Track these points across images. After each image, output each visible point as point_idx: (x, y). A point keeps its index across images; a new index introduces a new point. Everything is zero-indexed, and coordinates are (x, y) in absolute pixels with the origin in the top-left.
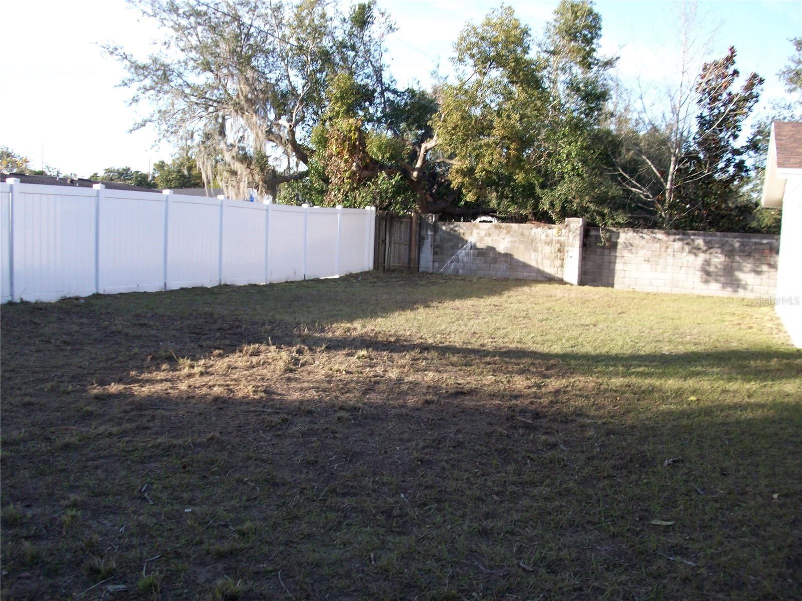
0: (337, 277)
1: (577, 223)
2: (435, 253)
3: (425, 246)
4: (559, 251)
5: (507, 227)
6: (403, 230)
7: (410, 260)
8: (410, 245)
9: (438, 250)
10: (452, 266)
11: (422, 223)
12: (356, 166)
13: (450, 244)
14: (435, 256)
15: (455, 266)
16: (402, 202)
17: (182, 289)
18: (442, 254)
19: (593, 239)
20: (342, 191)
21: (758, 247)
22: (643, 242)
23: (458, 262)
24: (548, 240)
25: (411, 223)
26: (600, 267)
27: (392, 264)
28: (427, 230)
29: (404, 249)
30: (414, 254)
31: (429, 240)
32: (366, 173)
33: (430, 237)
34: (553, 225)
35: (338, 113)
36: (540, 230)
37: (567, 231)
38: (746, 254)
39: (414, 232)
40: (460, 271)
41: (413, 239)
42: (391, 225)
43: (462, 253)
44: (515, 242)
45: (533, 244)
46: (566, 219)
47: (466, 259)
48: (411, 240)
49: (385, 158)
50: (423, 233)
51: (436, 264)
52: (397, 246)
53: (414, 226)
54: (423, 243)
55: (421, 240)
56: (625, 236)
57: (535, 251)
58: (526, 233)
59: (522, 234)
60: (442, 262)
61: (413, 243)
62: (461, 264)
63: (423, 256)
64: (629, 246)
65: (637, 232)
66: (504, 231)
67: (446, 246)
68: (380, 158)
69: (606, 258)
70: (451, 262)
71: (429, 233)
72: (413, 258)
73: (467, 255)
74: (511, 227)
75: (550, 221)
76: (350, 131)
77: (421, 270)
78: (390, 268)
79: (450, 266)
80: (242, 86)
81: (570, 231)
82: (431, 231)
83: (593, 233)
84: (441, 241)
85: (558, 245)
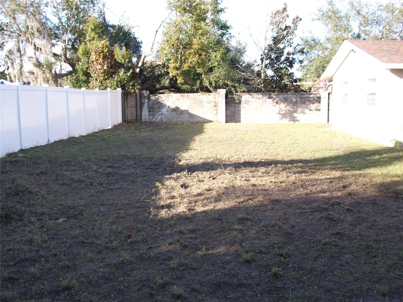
0: (110, 127)
1: (223, 92)
2: (150, 111)
3: (144, 108)
4: (215, 106)
5: (187, 95)
6: (132, 100)
7: (137, 115)
8: (136, 108)
9: (151, 109)
10: (159, 118)
11: (141, 96)
12: (107, 67)
13: (157, 106)
14: (150, 113)
15: (161, 117)
16: (132, 85)
17: (55, 142)
18: (153, 111)
19: (230, 99)
20: (98, 81)
21: (308, 99)
22: (254, 100)
23: (162, 115)
24: (209, 101)
25: (136, 96)
26: (234, 113)
27: (128, 118)
28: (144, 99)
29: (134, 110)
30: (139, 113)
31: (146, 104)
32: (112, 70)
33: (146, 103)
34: (211, 93)
35: (94, 38)
36: (204, 96)
37: (219, 96)
38: (303, 103)
39: (138, 101)
40: (164, 120)
41: (138, 104)
42: (127, 97)
43: (164, 110)
44: (192, 103)
45: (201, 103)
46: (218, 90)
47: (166, 113)
48: (137, 105)
49: (126, 62)
50: (143, 101)
51: (151, 117)
52: (130, 108)
53: (138, 97)
54: (143, 106)
55: (142, 104)
56: (245, 97)
57: (202, 107)
58: (198, 98)
59: (195, 99)
60: (154, 116)
61: (138, 107)
62: (164, 116)
63: (143, 113)
64: (247, 102)
65: (251, 95)
66: (186, 98)
67: (155, 107)
68: (123, 62)
69: (237, 109)
70: (159, 115)
71: (146, 101)
72: (138, 115)
73: (167, 111)
74: (189, 95)
75: (209, 91)
76: (103, 48)
77: (143, 120)
78: (128, 121)
79: (158, 118)
80: (35, 23)
81: (220, 96)
82: (147, 99)
83: (229, 96)
84: (153, 104)
85: (214, 104)
